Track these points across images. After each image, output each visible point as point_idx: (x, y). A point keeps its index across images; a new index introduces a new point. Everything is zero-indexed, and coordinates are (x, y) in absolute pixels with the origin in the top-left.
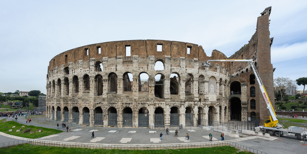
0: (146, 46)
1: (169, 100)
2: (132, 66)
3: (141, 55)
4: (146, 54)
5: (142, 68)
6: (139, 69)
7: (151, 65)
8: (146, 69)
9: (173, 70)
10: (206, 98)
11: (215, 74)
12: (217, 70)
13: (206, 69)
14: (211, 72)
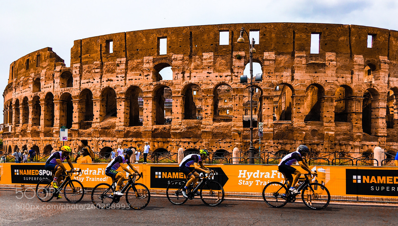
0: (350, 36)
1: (385, 139)
2: (325, 72)
3: (340, 53)
4: (349, 51)
5: (343, 77)
6: (336, 79)
7: (357, 73)
8: (349, 79)
9: (391, 83)
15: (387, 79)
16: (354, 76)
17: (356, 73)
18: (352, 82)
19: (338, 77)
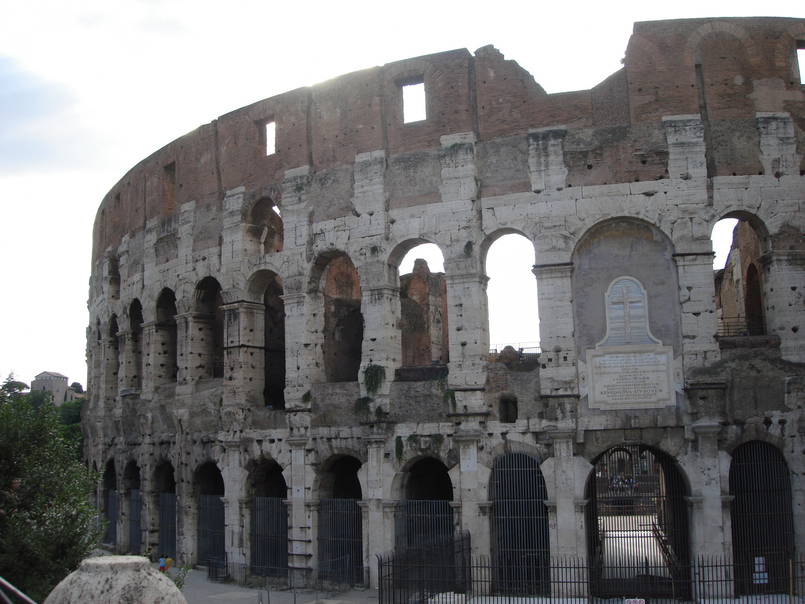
0: (216, 148)
1: (307, 419)
2: (177, 256)
3: (203, 196)
4: (216, 186)
5: (203, 259)
6: (194, 265)
8: (214, 261)
10: (548, 392)
11: (648, 194)
12: (666, 164)
13: (535, 187)
14: (597, 189)
15: (304, 230)
16: (223, 249)
17: (227, 239)
18: (220, 266)
19: (196, 261)
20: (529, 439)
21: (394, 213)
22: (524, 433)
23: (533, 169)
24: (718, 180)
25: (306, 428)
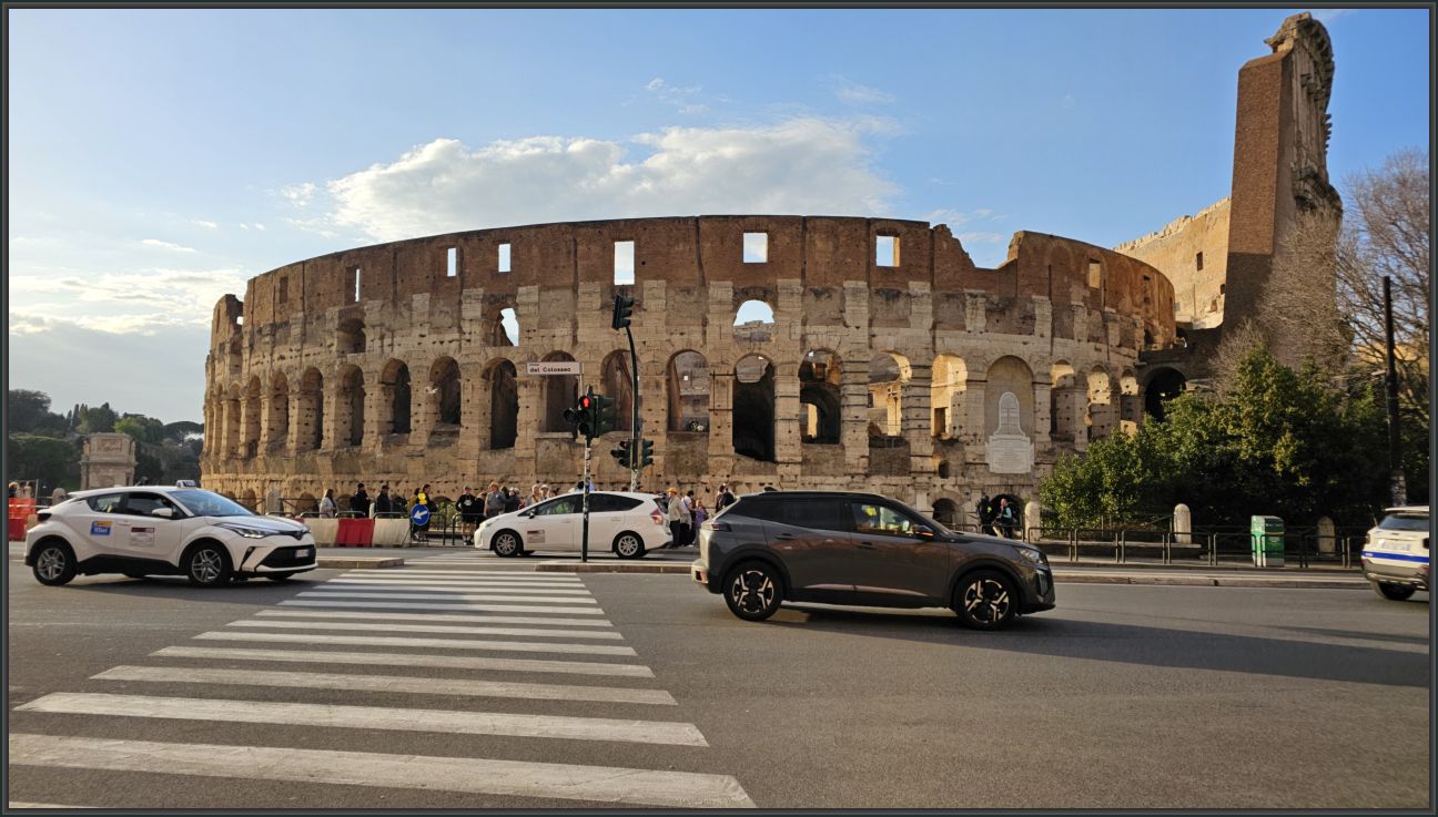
0: (698, 242)
1: (797, 469)
2: (641, 325)
3: (677, 279)
4: (697, 274)
5: (682, 334)
6: (668, 337)
7: (716, 322)
8: (697, 337)
9: (811, 338)
10: (971, 461)
11: (1025, 343)
12: (1033, 326)
13: (968, 329)
14: (1001, 336)
15: (798, 330)
16: (708, 329)
17: (713, 321)
18: (705, 342)
19: (672, 334)
20: (956, 489)
21: (875, 330)
22: (954, 486)
23: (968, 316)
24: (1057, 340)
25: (796, 476)
